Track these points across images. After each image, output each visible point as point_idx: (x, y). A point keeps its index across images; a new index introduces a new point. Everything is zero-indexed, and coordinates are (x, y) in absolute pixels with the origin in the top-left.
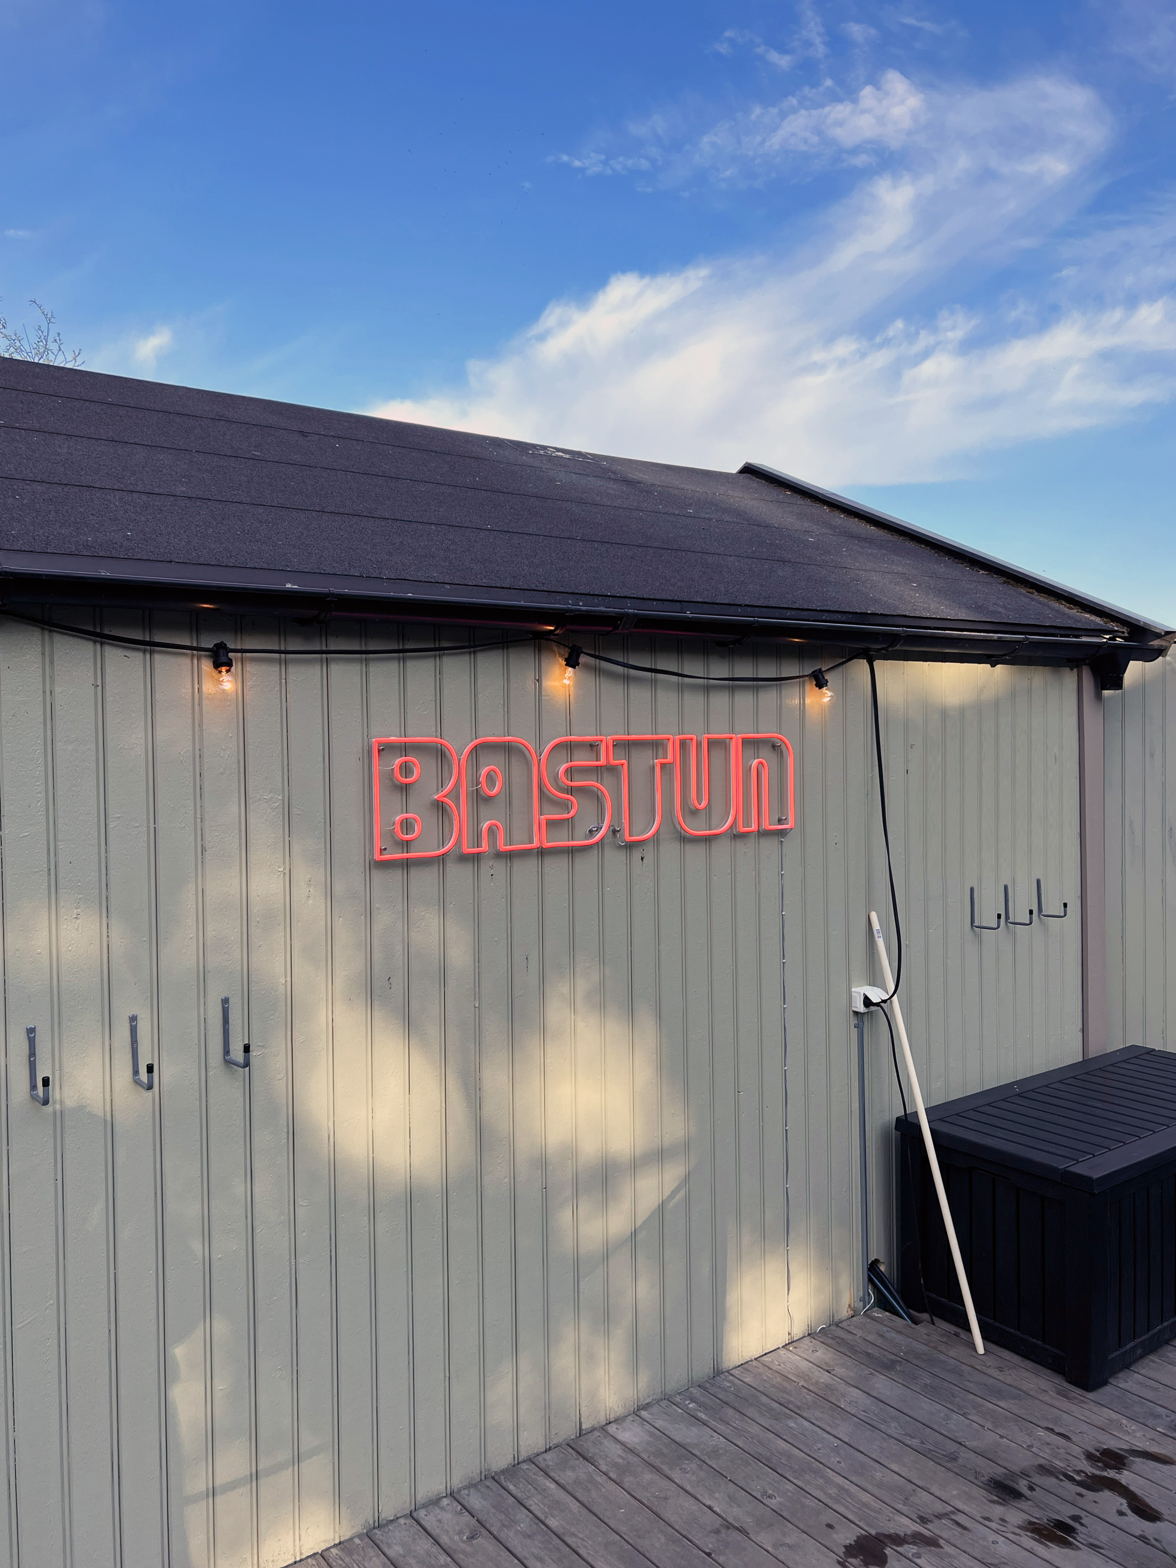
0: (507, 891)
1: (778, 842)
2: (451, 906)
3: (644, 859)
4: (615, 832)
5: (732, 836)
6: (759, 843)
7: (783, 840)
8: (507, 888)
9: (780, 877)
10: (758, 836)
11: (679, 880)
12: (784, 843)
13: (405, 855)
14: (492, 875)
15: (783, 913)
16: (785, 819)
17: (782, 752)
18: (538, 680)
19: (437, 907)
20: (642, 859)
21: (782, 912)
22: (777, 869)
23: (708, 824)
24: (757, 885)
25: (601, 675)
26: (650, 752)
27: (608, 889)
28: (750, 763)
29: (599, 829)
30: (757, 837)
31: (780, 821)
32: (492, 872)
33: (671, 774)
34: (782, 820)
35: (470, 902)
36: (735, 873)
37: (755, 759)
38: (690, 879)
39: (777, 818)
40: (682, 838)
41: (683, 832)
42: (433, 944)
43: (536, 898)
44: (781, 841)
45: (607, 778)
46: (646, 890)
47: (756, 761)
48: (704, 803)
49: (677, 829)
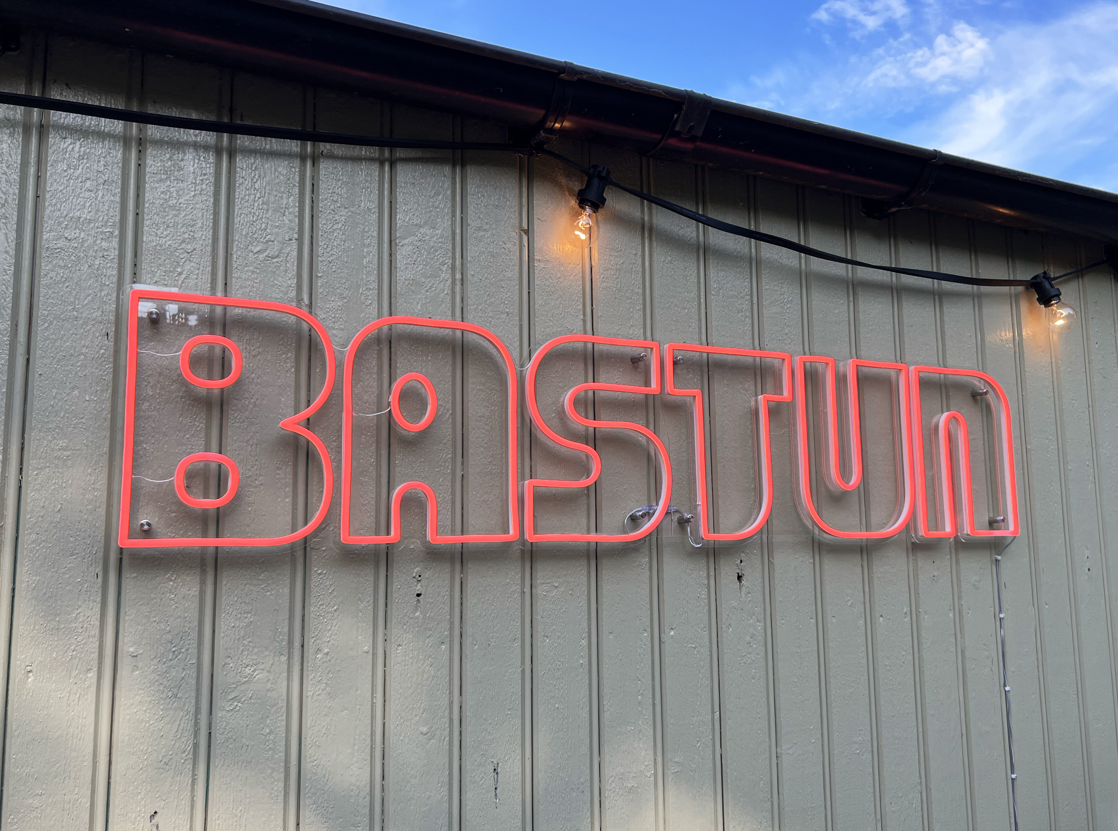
0: (451, 629)
1: (992, 561)
2: (319, 656)
3: (744, 578)
4: (683, 523)
5: (910, 546)
6: (957, 562)
7: (999, 558)
8: (452, 623)
9: (998, 623)
10: (956, 550)
11: (813, 621)
12: (1001, 563)
13: (211, 542)
14: (419, 595)
15: (1007, 689)
16: (1003, 520)
17: (988, 407)
18: (527, 232)
19: (284, 658)
20: (739, 578)
21: (1005, 686)
22: (992, 609)
23: (864, 522)
24: (959, 635)
25: (654, 238)
26: (749, 385)
27: (672, 633)
28: (935, 420)
29: (648, 515)
30: (953, 551)
31: (992, 524)
32: (419, 589)
33: (791, 425)
34: (997, 522)
35: (366, 648)
36: (918, 613)
37: (942, 413)
38: (834, 620)
39: (987, 518)
40: (816, 545)
41: (816, 531)
42: (272, 737)
43: (517, 644)
44: (997, 560)
45: (666, 422)
46: (748, 638)
47: (946, 414)
48: (854, 479)
49: (804, 526)
